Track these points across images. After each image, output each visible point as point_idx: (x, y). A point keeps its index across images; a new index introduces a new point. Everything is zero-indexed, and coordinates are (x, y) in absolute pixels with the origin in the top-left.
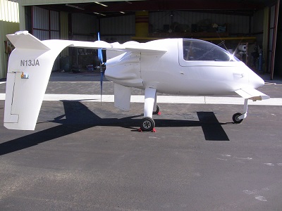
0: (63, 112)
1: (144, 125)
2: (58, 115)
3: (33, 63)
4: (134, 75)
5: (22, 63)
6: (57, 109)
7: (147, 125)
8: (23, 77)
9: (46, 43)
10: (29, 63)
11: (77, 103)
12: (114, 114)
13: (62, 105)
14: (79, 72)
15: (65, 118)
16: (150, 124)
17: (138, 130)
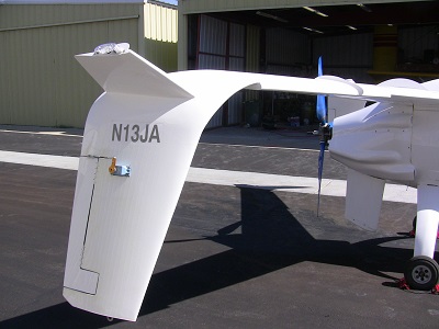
0: (237, 216)
1: (414, 275)
2: (226, 222)
3: (142, 133)
4: (395, 155)
5: (117, 132)
6: (226, 206)
7: (422, 274)
8: (115, 171)
9: (183, 78)
10: (132, 133)
11: (266, 194)
12: (341, 229)
13: (236, 197)
14: (275, 129)
15: (238, 231)
16: (429, 274)
17: (398, 285)
